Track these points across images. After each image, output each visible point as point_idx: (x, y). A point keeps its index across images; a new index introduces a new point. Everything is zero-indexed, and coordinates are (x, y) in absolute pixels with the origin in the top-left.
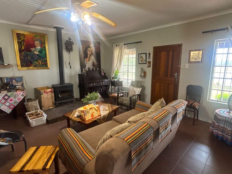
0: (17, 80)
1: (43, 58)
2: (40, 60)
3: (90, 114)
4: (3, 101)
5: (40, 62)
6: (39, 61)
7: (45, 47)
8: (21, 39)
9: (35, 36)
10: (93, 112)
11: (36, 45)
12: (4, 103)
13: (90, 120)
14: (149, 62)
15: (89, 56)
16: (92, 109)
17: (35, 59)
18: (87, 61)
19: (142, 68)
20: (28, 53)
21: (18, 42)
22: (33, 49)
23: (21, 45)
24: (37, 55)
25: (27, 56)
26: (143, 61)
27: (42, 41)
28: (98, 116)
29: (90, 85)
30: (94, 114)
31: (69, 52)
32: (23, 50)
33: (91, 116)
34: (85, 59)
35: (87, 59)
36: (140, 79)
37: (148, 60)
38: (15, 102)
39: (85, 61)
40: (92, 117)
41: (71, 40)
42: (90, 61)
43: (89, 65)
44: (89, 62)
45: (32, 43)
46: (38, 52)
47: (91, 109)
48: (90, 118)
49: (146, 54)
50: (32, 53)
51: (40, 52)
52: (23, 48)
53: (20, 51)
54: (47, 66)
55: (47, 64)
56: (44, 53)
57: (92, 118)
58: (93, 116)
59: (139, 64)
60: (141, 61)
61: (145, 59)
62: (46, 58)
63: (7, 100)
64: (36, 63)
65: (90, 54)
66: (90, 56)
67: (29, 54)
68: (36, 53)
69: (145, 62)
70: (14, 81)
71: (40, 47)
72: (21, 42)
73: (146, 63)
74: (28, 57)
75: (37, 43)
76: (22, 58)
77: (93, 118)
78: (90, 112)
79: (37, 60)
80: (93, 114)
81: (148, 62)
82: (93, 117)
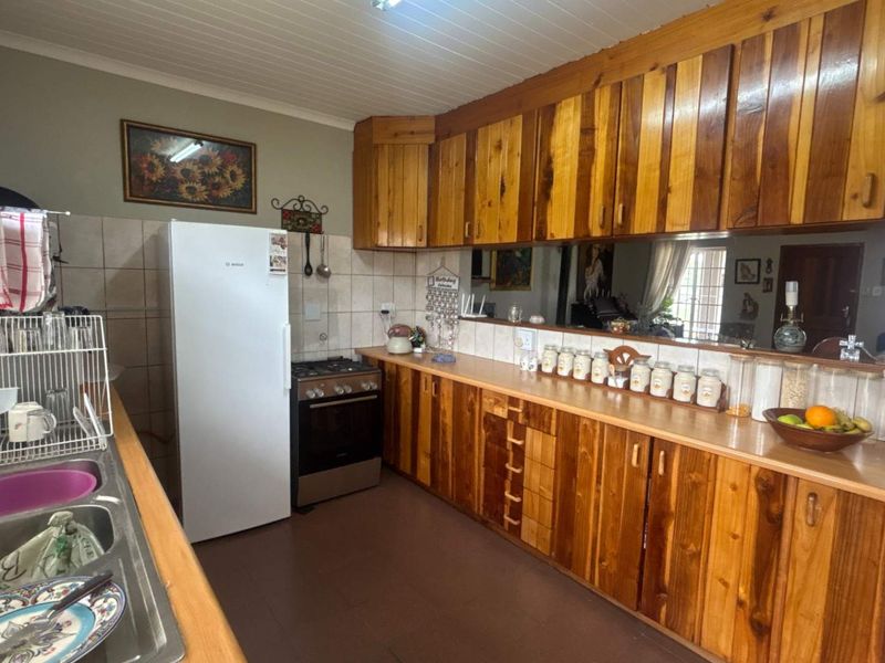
14: (769, 281)
19: (746, 294)
26: (750, 276)
34: (587, 270)
36: (738, 320)
37: (764, 275)
42: (593, 274)
43: (593, 283)
49: (759, 260)
54: (529, 284)
59: (736, 282)
60: (744, 277)
61: (756, 273)
69: (755, 280)
73: (758, 282)
81: (765, 279)
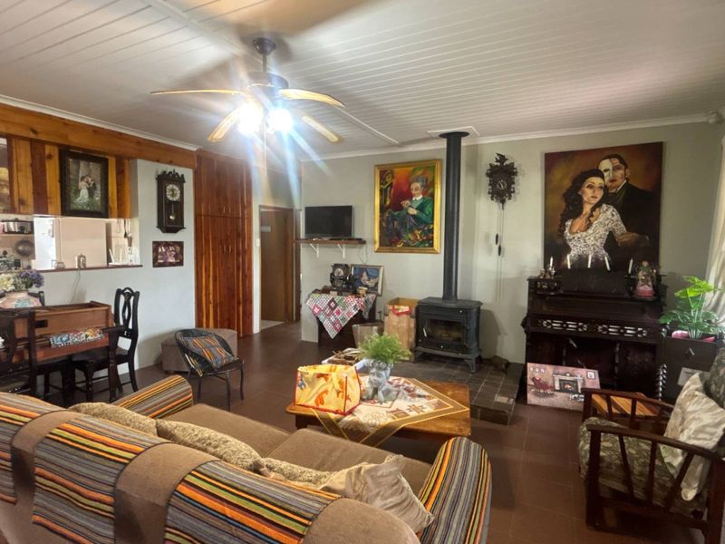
0: (370, 273)
1: (426, 224)
2: (419, 230)
3: (314, 391)
4: (328, 311)
5: (418, 233)
6: (416, 232)
7: (432, 195)
8: (386, 183)
9: (414, 171)
10: (326, 392)
11: (413, 192)
12: (329, 315)
13: (307, 407)
15: (587, 209)
16: (326, 379)
17: (408, 226)
18: (575, 230)
20: (396, 213)
21: (381, 190)
22: (406, 203)
23: (386, 197)
24: (414, 216)
25: (394, 219)
27: (427, 180)
28: (336, 412)
29: (548, 324)
30: (326, 398)
31: (503, 202)
32: (388, 207)
33: (314, 398)
34: (569, 223)
35: (580, 222)
38: (344, 319)
39: (567, 231)
40: (316, 401)
41: (507, 163)
42: (590, 231)
43: (587, 246)
44: (585, 234)
45: (405, 189)
46: (416, 209)
47: (322, 379)
48: (312, 403)
50: (404, 213)
51: (421, 208)
52: (388, 203)
53: (383, 209)
54: (432, 245)
55: (432, 239)
56: (430, 209)
57: (315, 405)
58: (322, 403)
62: (433, 224)
63: (333, 309)
64: (410, 236)
65: (595, 201)
66: (593, 209)
67: (398, 215)
68: (411, 213)
70: (365, 274)
71: (421, 197)
72: (386, 190)
74: (395, 223)
75: (416, 185)
76: (384, 225)
77: (318, 409)
78: (318, 386)
79: (411, 231)
80: (324, 395)
82: (321, 406)
